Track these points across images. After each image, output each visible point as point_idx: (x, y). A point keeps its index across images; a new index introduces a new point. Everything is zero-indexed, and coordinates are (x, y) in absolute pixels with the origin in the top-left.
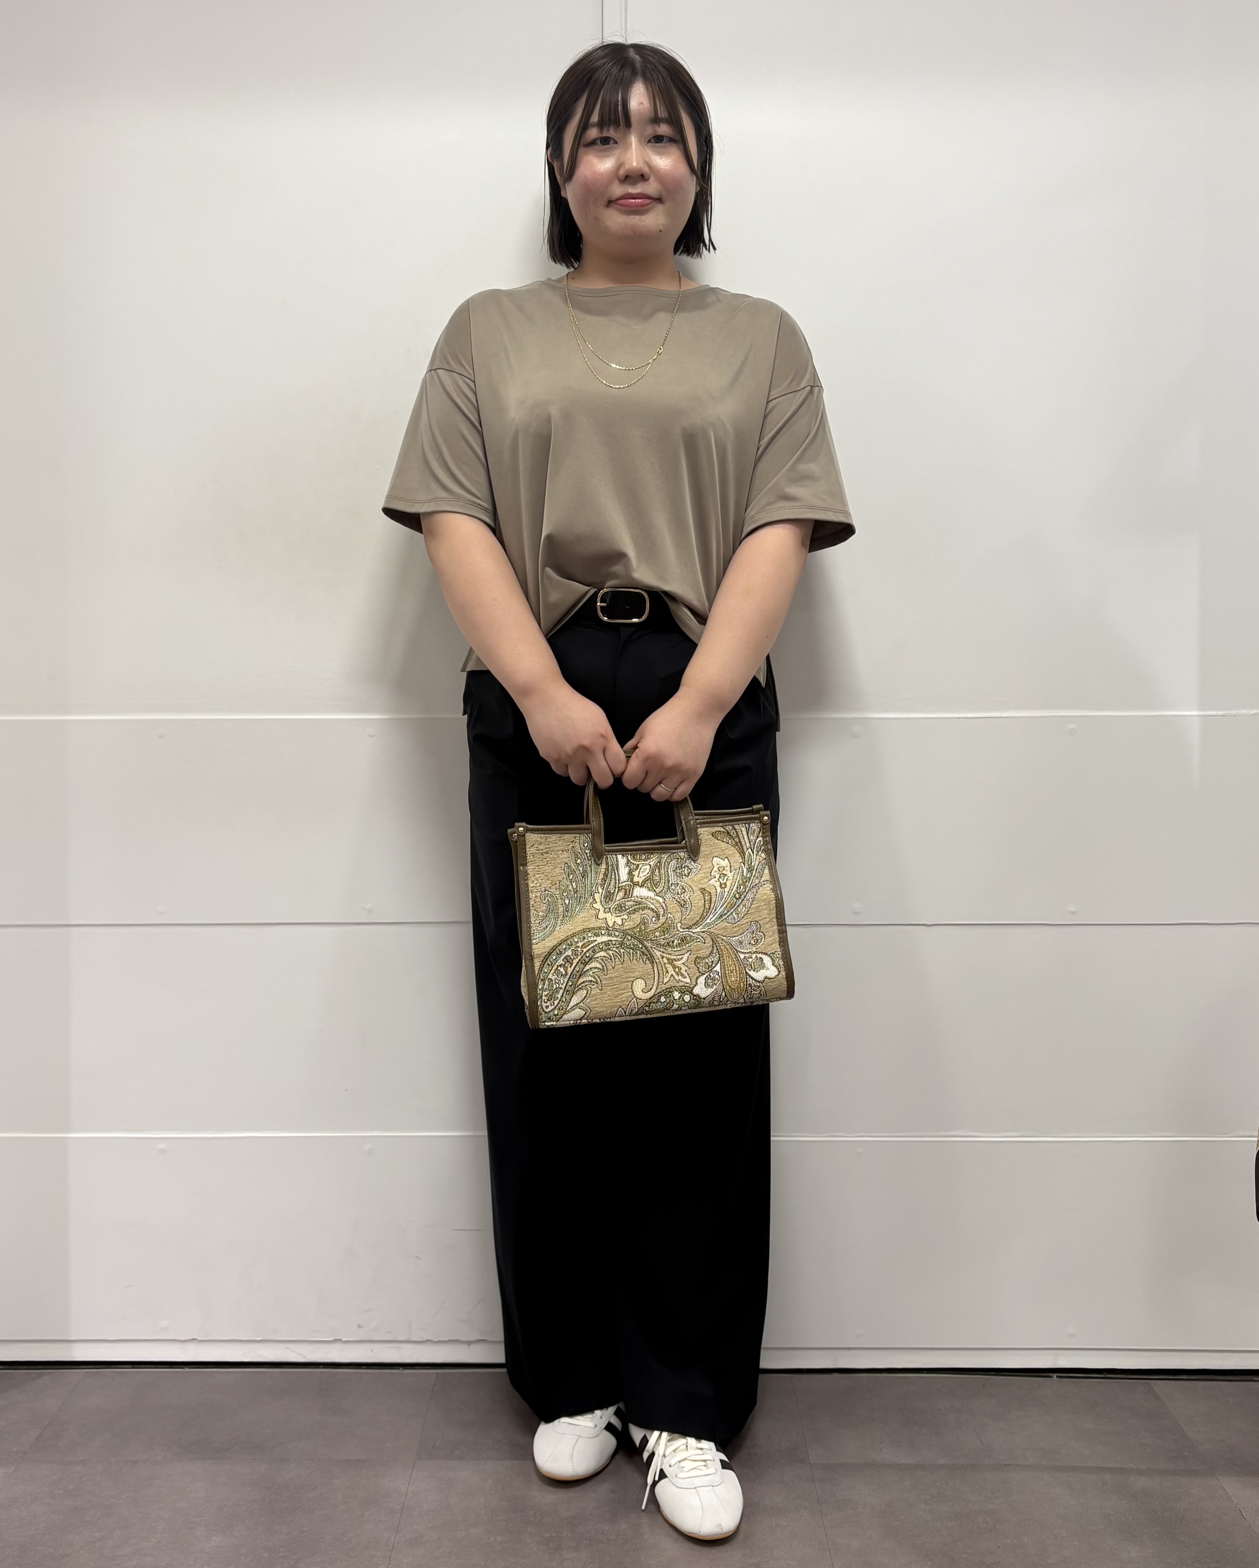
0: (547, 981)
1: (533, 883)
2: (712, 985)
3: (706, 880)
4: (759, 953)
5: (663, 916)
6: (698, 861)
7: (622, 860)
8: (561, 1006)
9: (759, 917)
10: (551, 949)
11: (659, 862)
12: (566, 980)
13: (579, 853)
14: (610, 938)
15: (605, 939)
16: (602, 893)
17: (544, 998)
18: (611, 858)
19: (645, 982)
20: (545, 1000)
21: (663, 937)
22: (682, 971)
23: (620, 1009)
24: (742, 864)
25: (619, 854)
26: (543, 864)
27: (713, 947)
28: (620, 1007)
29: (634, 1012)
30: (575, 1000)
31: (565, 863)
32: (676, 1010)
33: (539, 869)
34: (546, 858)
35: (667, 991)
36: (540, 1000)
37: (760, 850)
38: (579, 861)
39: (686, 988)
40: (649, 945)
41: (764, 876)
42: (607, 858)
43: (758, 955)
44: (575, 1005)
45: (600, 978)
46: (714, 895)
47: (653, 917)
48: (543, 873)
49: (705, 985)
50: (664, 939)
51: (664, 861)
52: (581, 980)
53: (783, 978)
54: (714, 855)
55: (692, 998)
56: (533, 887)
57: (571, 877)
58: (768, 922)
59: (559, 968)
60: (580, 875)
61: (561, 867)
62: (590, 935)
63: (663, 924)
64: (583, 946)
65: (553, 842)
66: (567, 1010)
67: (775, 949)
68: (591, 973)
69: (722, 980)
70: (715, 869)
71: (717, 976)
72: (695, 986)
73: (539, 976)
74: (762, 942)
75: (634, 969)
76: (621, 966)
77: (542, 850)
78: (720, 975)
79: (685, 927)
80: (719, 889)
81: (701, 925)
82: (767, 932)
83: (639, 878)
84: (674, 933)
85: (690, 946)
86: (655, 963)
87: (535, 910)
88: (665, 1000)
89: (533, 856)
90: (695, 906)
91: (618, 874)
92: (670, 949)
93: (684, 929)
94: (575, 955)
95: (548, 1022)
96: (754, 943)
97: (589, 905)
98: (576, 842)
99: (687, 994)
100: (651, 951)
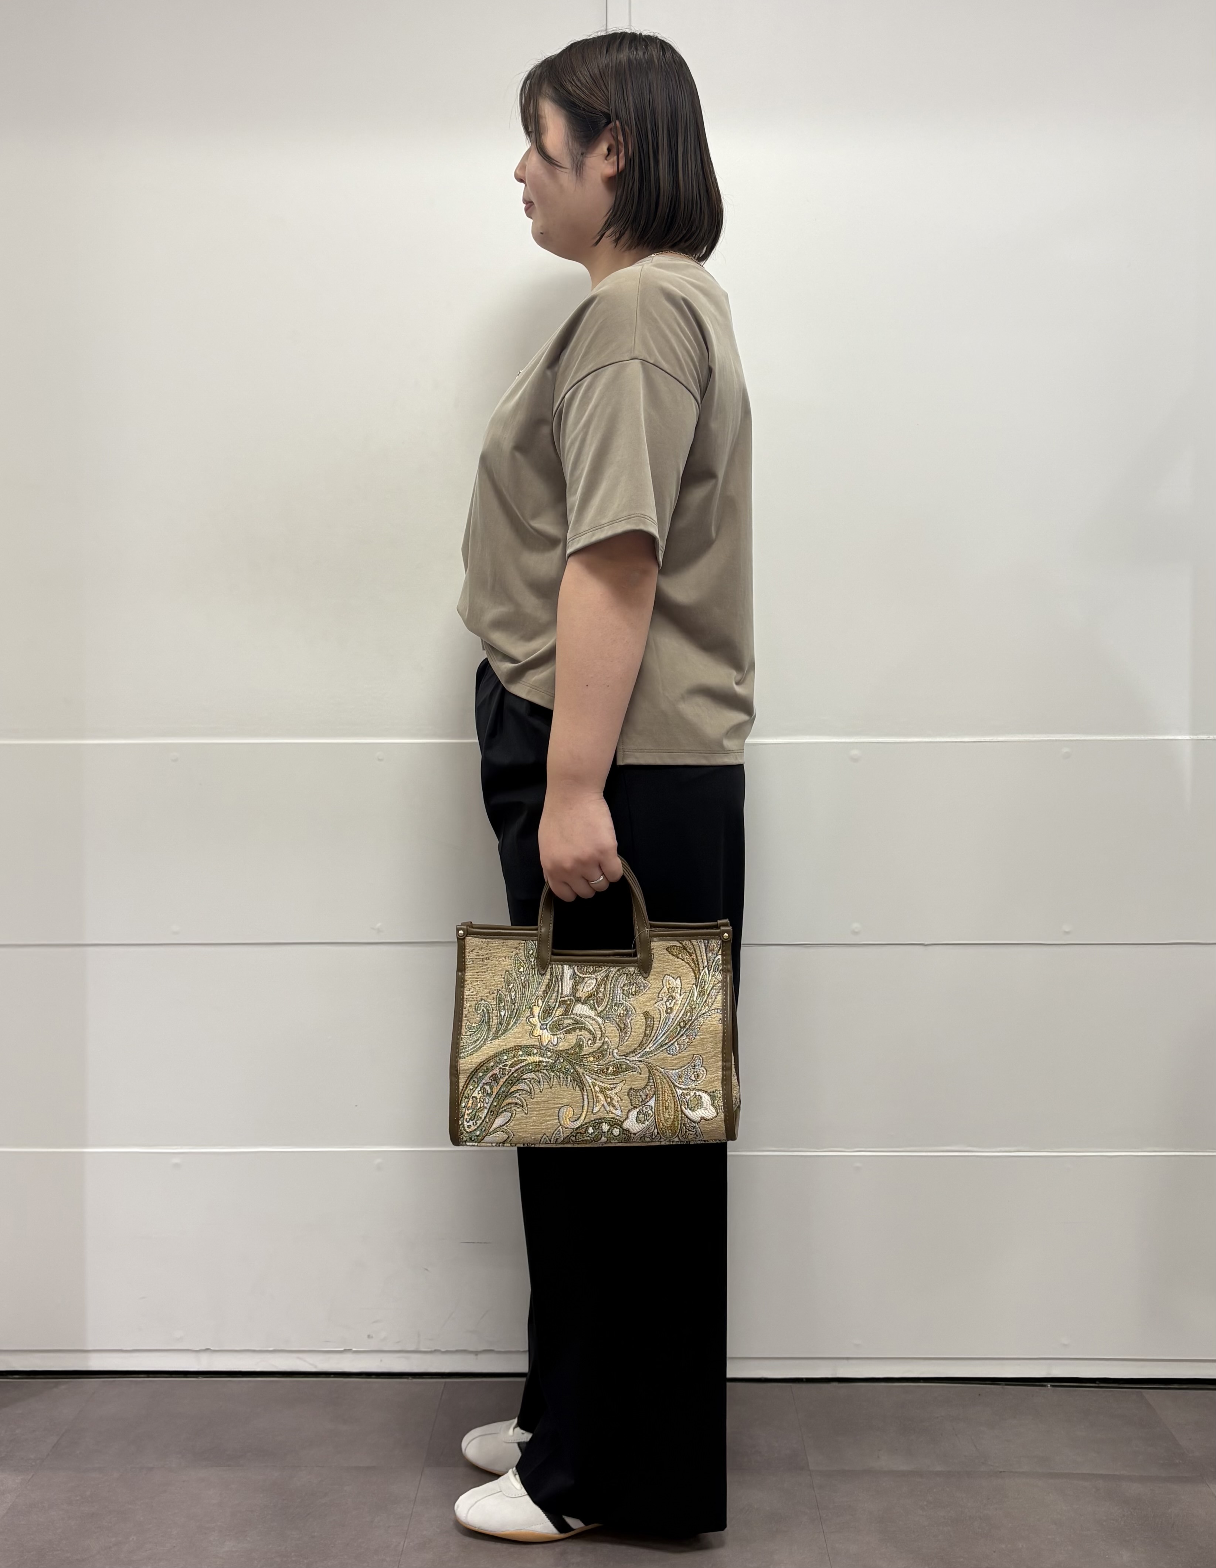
0: (471, 1099)
1: (469, 991)
2: (644, 1120)
3: (653, 1002)
4: (699, 1090)
5: (599, 1040)
6: (649, 978)
7: (568, 971)
8: (484, 1127)
9: (703, 1050)
10: (478, 1066)
11: (607, 977)
12: (491, 1099)
13: (523, 961)
14: (541, 1059)
15: (537, 1059)
16: (542, 1006)
17: (466, 1116)
18: (557, 968)
19: (573, 1110)
20: (467, 1119)
21: (597, 1063)
22: (614, 1102)
23: (545, 1136)
24: (694, 986)
25: (566, 965)
26: (483, 971)
27: (649, 1079)
28: (545, 1134)
29: (559, 1141)
30: (498, 1122)
31: (506, 971)
32: (606, 1143)
33: (478, 975)
34: (487, 965)
35: (595, 1122)
36: (462, 1119)
37: (718, 970)
38: (522, 970)
39: (617, 1121)
40: (581, 1071)
41: (715, 1003)
42: (552, 968)
43: (697, 1092)
44: (498, 1127)
45: (527, 1101)
46: (657, 1021)
47: (590, 1039)
48: (482, 981)
49: (636, 1120)
50: (598, 1065)
51: (612, 976)
52: (506, 1102)
53: (722, 1121)
54: (665, 973)
55: (621, 1132)
56: (469, 995)
57: (510, 987)
58: (712, 1057)
59: (485, 1086)
60: (521, 984)
61: (502, 975)
62: (521, 1053)
63: (599, 1049)
64: (512, 1066)
65: (495, 947)
66: (490, 1132)
67: (716, 1087)
68: (517, 1095)
69: (655, 1116)
70: (665, 989)
71: (650, 1112)
72: (625, 1120)
73: (464, 1093)
74: (703, 1078)
75: (562, 1095)
76: (550, 1090)
77: (483, 955)
78: (653, 1110)
79: (621, 1054)
80: (664, 1015)
81: (639, 1053)
82: (710, 1067)
83: (582, 993)
84: (609, 1059)
85: (625, 1075)
86: (585, 1090)
87: (468, 1021)
88: (593, 1131)
89: (473, 961)
90: (635, 1032)
91: (562, 987)
92: (604, 1077)
93: (620, 1056)
94: (503, 1074)
95: (468, 1142)
96: (694, 1079)
97: (525, 1019)
98: (520, 949)
99: (617, 1128)
100: (583, 1077)
